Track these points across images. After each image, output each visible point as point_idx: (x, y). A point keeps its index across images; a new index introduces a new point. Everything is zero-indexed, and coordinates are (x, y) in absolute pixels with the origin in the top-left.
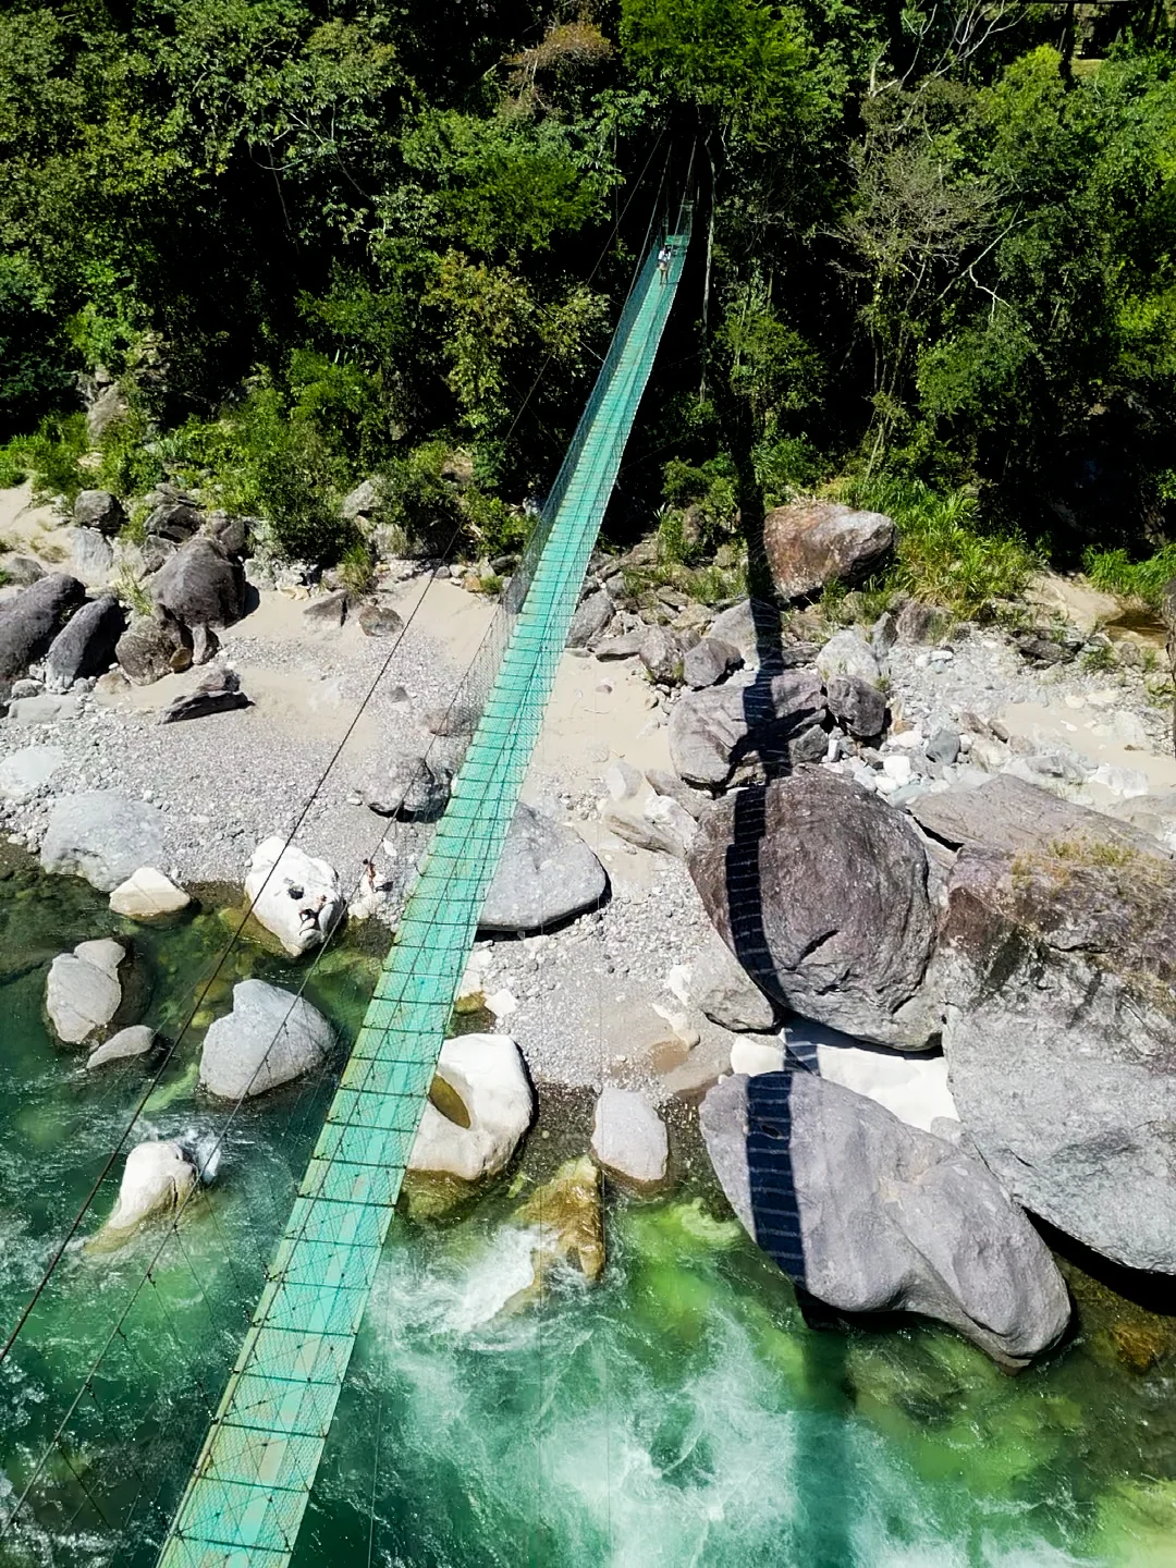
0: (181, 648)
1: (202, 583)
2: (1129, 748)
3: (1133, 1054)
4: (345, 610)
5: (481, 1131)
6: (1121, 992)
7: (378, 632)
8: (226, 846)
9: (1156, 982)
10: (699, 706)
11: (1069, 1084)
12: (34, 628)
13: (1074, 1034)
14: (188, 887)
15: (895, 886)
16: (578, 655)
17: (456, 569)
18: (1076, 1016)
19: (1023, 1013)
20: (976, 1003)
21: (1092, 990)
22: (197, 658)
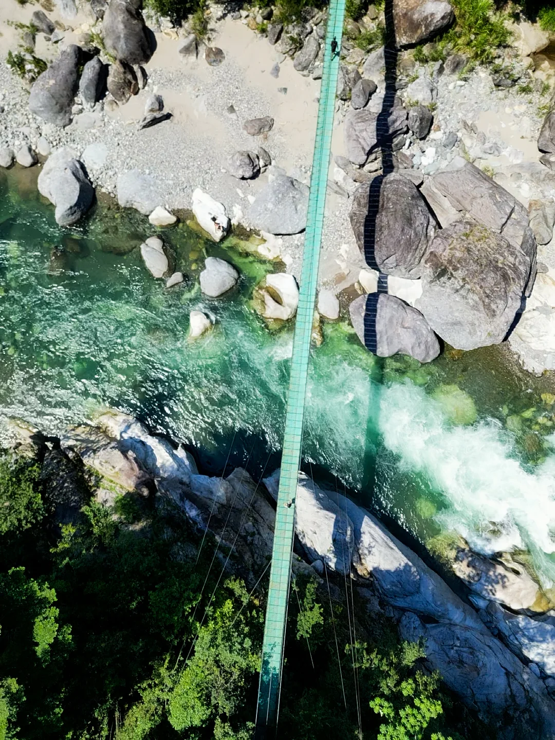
0: (134, 82)
1: (133, 44)
2: (523, 137)
3: (468, 303)
4: (197, 48)
5: (287, 307)
6: (469, 290)
7: (215, 64)
8: (182, 194)
9: (479, 289)
10: (357, 128)
11: (451, 307)
12: (71, 79)
13: (455, 295)
14: (174, 212)
15: (416, 235)
16: (304, 76)
17: (244, 13)
18: (457, 291)
19: (444, 287)
20: (432, 282)
21: (462, 287)
22: (140, 86)
